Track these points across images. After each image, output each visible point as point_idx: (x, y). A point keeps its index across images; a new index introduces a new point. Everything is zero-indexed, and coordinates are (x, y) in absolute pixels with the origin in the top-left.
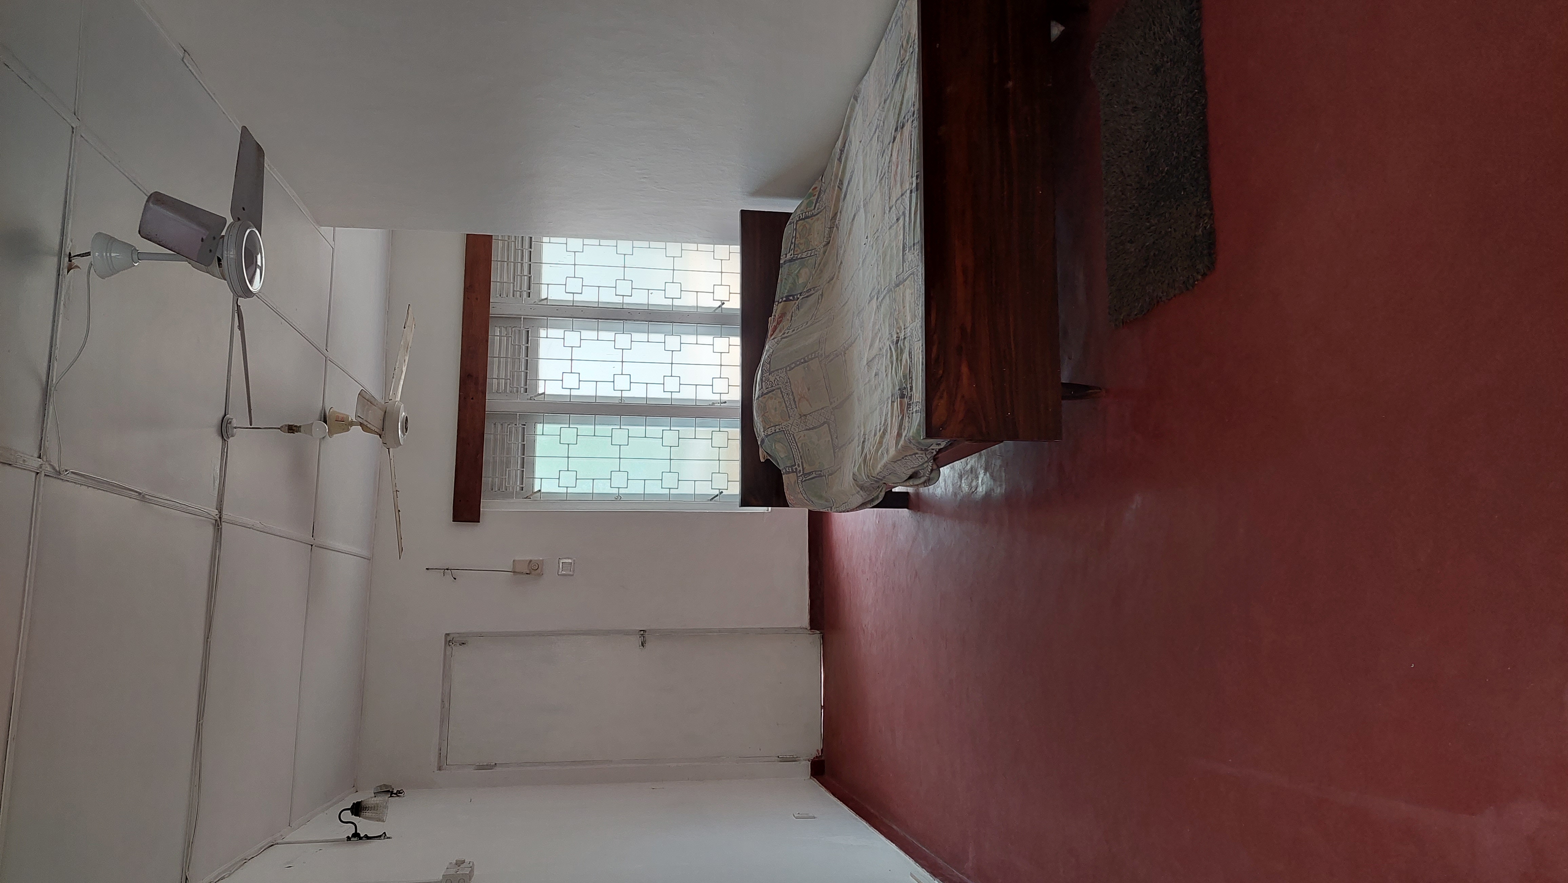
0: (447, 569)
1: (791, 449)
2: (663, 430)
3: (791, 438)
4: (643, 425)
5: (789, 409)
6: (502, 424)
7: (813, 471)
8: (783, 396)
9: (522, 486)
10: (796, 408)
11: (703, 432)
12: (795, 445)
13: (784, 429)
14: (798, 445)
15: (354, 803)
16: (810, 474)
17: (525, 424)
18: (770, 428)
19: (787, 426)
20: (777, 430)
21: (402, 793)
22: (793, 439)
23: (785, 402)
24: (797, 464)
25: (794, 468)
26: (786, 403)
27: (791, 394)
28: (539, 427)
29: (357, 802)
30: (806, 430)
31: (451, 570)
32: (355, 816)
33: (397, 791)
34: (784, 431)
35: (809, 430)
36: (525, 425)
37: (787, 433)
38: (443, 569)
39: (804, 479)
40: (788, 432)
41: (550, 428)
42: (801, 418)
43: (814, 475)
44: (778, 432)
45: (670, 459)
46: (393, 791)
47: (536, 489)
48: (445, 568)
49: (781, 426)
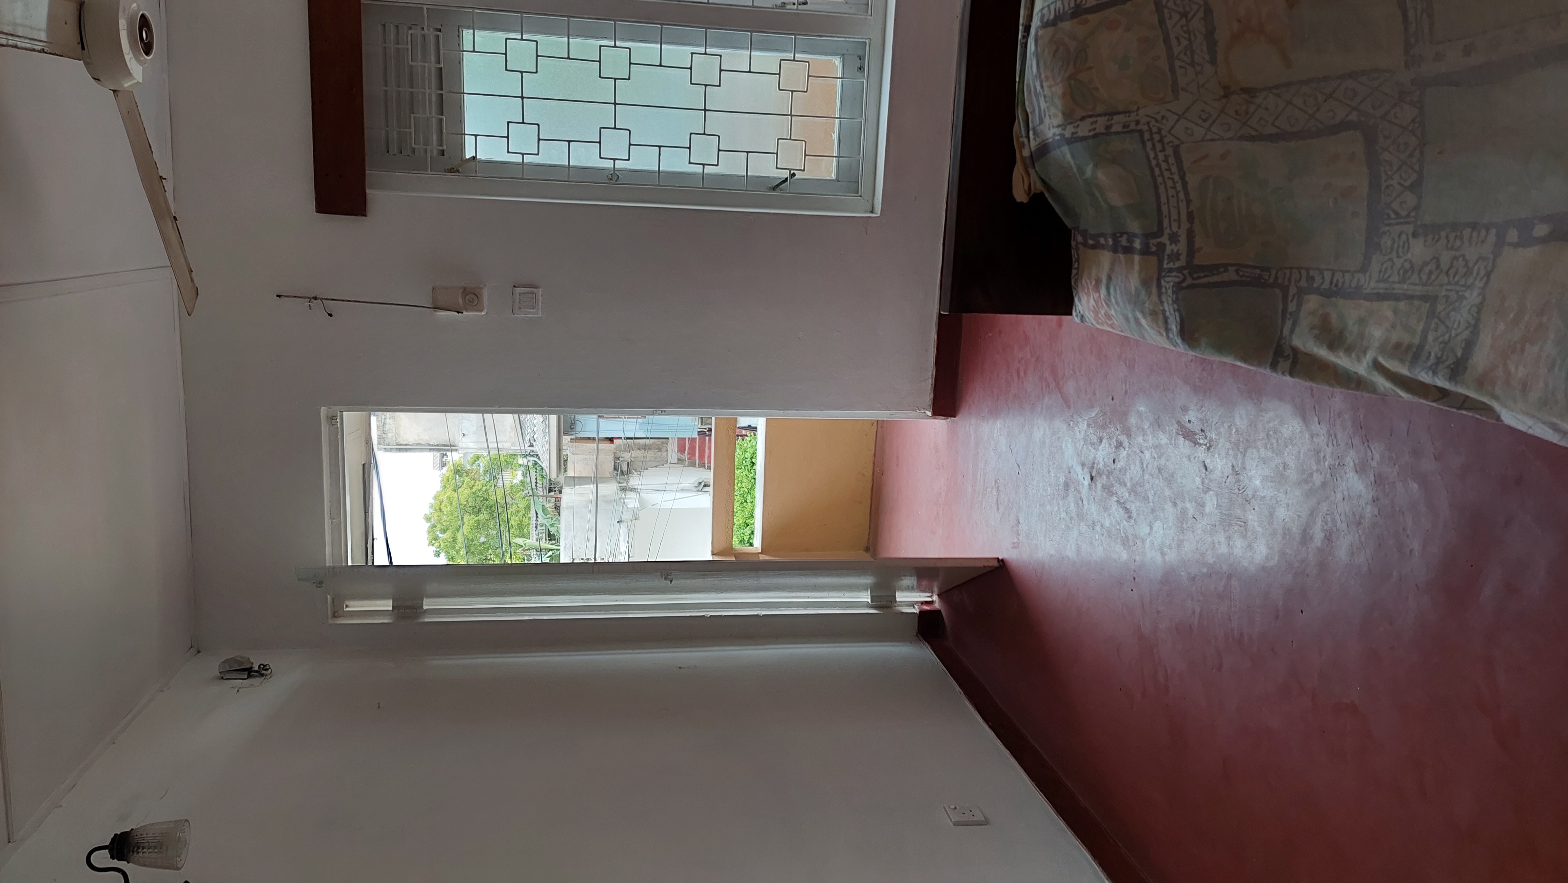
0: (315, 298)
1: (1156, 188)
2: (692, 54)
3: (1166, 157)
4: (656, 42)
5: (1177, 63)
6: (397, 26)
7: (1232, 265)
8: (1162, 22)
9: (441, 148)
10: (1213, 62)
11: (766, 60)
12: (1176, 177)
13: (1145, 128)
14: (1188, 178)
15: (116, 835)
16: (1214, 269)
17: (440, 27)
18: (1089, 120)
19: (1159, 117)
20: (1117, 128)
21: (266, 670)
22: (1172, 160)
23: (1167, 41)
24: (1167, 231)
25: (1153, 241)
26: (1174, 41)
27: (1201, 14)
28: (467, 34)
29: (122, 833)
30: (1242, 138)
31: (322, 299)
32: (119, 860)
33: (259, 667)
34: (1141, 132)
35: (1251, 139)
36: (440, 31)
37: (1152, 139)
38: (308, 298)
39: (1189, 281)
40: (1157, 137)
41: (487, 39)
42: (1226, 96)
43: (1231, 275)
44: (1118, 133)
45: (705, 110)
46: (251, 668)
47: (469, 154)
48: (312, 296)
49: (1133, 117)
